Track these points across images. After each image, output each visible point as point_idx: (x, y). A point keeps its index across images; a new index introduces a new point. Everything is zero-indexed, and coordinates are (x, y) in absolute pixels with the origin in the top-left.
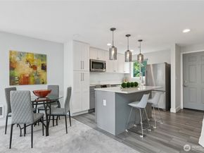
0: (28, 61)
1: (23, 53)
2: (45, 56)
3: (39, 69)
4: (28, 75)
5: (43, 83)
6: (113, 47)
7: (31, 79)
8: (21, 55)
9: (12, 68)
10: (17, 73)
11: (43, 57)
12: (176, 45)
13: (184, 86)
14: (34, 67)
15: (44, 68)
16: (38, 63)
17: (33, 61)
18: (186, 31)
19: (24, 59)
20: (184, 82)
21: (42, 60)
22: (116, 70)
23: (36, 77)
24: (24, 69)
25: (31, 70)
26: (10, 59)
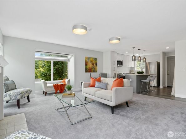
0: (91, 61)
1: (90, 58)
2: (97, 58)
3: (95, 65)
4: (91, 68)
5: (96, 72)
6: (134, 56)
7: (92, 70)
8: (89, 58)
9: (86, 65)
10: (88, 67)
11: (96, 59)
12: (163, 52)
13: (167, 74)
14: (93, 64)
15: (96, 64)
16: (94, 62)
17: (93, 61)
18: (167, 48)
19: (90, 60)
20: (167, 72)
21: (96, 61)
22: (127, 65)
23: (94, 69)
24: (90, 65)
25: (92, 65)
26: (86, 61)
